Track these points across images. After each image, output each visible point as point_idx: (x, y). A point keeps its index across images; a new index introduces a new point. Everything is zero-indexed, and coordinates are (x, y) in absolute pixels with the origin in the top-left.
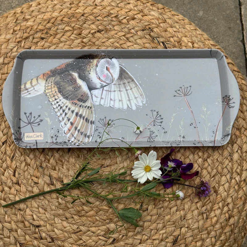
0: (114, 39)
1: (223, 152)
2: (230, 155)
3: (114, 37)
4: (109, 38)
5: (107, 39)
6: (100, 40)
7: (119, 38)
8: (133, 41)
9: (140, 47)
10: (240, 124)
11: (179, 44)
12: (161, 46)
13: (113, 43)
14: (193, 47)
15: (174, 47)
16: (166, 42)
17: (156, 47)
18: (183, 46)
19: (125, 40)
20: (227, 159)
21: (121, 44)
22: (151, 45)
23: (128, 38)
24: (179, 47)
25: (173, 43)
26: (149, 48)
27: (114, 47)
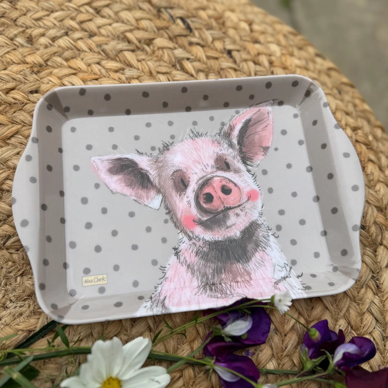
0: (64, 12)
2: (373, 277)
3: (63, 7)
4: (51, 10)
5: (47, 13)
6: (29, 14)
7: (76, 10)
8: (110, 16)
9: (127, 28)
10: (383, 196)
11: (218, 23)
12: (178, 25)
13: (61, 21)
14: (252, 31)
15: (210, 28)
16: (188, 17)
17: (167, 28)
18: (229, 27)
19: (92, 14)
20: (368, 289)
21: (82, 22)
22: (154, 23)
23: (99, 9)
24: (220, 29)
25: (205, 21)
26: (150, 29)
27: (63, 29)
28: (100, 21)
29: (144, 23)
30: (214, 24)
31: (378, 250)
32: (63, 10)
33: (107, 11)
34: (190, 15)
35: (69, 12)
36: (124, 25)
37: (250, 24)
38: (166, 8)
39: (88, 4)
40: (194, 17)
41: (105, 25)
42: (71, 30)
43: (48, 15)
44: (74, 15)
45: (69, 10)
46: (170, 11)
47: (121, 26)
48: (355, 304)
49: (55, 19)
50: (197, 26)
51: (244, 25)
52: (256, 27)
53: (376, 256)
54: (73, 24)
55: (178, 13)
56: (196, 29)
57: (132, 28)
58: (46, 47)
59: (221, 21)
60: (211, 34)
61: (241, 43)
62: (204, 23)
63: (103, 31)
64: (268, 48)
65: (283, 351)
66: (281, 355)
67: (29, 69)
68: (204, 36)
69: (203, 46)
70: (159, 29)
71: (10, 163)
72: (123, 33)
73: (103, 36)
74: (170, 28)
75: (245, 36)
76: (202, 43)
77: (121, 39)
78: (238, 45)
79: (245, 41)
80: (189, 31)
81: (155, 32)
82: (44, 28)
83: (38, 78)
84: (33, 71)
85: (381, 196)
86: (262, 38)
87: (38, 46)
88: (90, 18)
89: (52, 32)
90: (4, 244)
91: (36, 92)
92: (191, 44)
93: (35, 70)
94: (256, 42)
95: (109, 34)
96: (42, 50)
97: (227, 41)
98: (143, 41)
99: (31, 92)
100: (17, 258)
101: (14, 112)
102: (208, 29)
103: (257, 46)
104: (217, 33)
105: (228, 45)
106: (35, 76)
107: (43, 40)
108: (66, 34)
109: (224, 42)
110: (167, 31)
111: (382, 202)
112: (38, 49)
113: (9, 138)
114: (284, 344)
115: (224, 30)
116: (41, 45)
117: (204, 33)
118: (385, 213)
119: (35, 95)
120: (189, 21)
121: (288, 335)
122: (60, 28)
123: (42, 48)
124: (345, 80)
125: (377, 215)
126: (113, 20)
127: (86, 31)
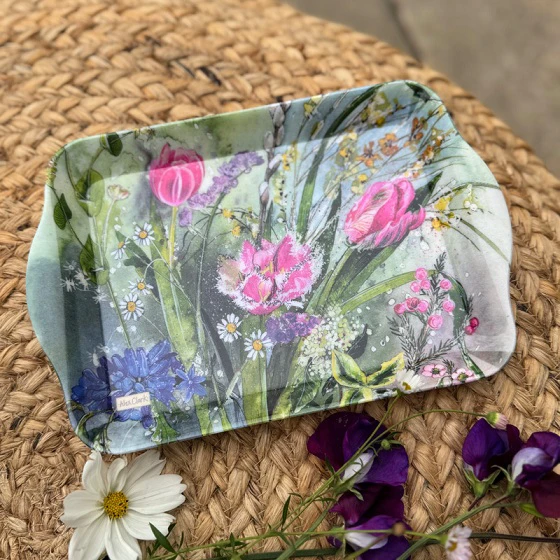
0: (41, 102)
1: (524, 372)
2: (551, 376)
3: (36, 96)
4: (21, 104)
5: (16, 110)
7: (55, 95)
8: (103, 92)
9: (131, 102)
10: (543, 253)
11: (256, 61)
12: (199, 80)
13: (38, 116)
14: (305, 58)
15: (244, 71)
16: (212, 64)
17: (185, 88)
18: (272, 62)
19: (77, 96)
20: (548, 394)
21: (66, 112)
22: (165, 85)
23: (85, 85)
24: (261, 69)
25: (237, 62)
26: (162, 97)
27: (43, 127)
28: (91, 102)
29: (153, 90)
30: (249, 63)
31: (551, 334)
32: (36, 100)
33: (97, 86)
34: (213, 59)
35: (46, 101)
36: (125, 99)
37: (301, 48)
38: (177, 59)
39: (70, 82)
40: (220, 60)
41: (99, 107)
42: (55, 126)
43: (19, 113)
44: (53, 103)
45: (45, 98)
46: (183, 62)
47: (120, 103)
48: (533, 421)
49: (30, 115)
50: (227, 73)
51: (294, 53)
52: (311, 51)
53: (549, 344)
54: (55, 116)
55: (196, 61)
56: (226, 78)
57: (136, 101)
58: (27, 159)
59: (259, 57)
60: (248, 80)
61: (294, 81)
62: (237, 66)
63: (98, 116)
64: (334, 77)
65: (443, 510)
66: (442, 517)
67: (10, 197)
68: (239, 87)
69: (240, 101)
70: (174, 92)
71: (15, 335)
72: (125, 112)
73: (100, 123)
74: (190, 87)
75: (297, 70)
76: (239, 96)
77: (125, 122)
78: (290, 85)
79: (298, 76)
80: (216, 85)
81: (169, 98)
82: (17, 132)
83: (25, 206)
84: (17, 199)
85: (541, 255)
86: (322, 66)
87: (17, 161)
88: (76, 102)
89: (31, 136)
90: (34, 447)
91: (27, 226)
92: (223, 102)
93: (20, 195)
94: (315, 72)
95: (108, 118)
96: (23, 165)
97: (274, 84)
98: (155, 116)
99: (21, 228)
100: (55, 463)
101: (4, 263)
102: (242, 75)
103: (318, 79)
104: (256, 76)
105: (276, 89)
106: (20, 204)
107: (21, 151)
108: (50, 133)
109: (269, 86)
110: (186, 92)
111: (545, 262)
112: (17, 165)
113: (6, 301)
114: (443, 500)
115: (265, 69)
116: (19, 158)
117: (238, 82)
118: (552, 277)
119: (26, 231)
120: (213, 70)
121: (446, 487)
122: (40, 127)
123: (21, 162)
124: (458, 91)
125: (540, 284)
126: (108, 95)
127: (74, 122)
